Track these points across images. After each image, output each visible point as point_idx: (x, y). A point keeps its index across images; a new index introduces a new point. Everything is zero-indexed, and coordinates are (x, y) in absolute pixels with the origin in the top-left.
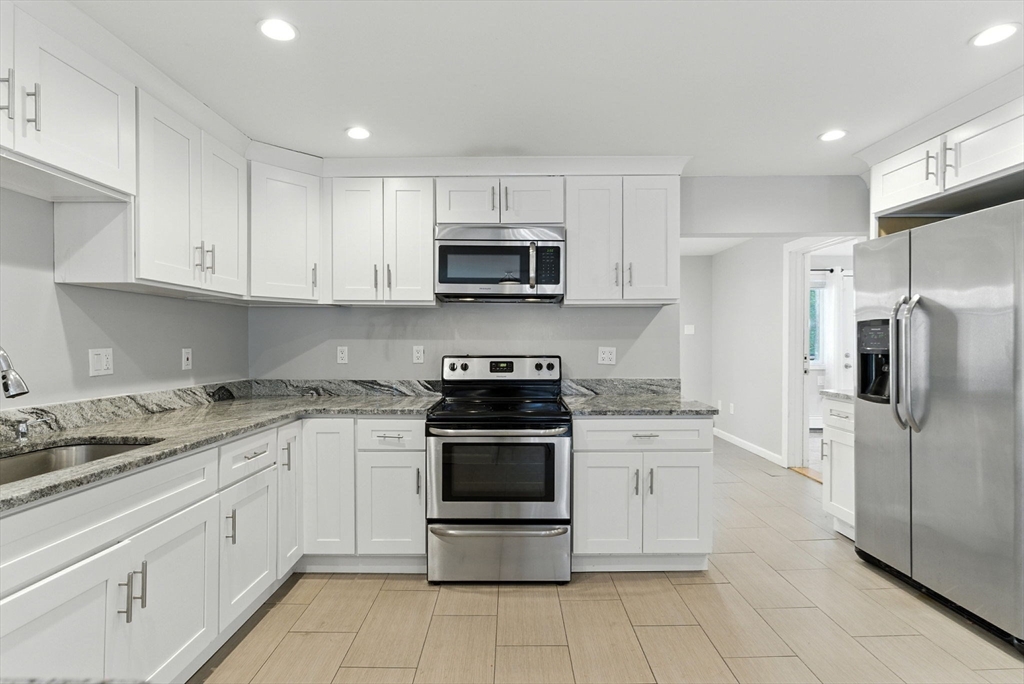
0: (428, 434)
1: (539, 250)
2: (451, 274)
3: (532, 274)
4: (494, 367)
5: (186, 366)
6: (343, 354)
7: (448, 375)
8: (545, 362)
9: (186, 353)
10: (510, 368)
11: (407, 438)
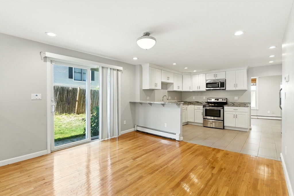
0: (203, 108)
1: (221, 83)
2: (208, 87)
3: (220, 86)
4: (215, 100)
5: (176, 99)
6: (194, 98)
7: (208, 101)
8: (224, 99)
9: (176, 97)
10: (218, 100)
11: (201, 108)
